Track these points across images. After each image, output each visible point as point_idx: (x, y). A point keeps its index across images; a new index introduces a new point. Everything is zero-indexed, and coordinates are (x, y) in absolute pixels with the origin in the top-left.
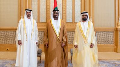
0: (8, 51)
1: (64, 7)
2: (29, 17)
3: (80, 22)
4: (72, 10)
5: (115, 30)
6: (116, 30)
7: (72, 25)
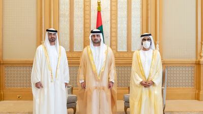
0: (21, 99)
1: (113, 26)
2: (53, 43)
4: (126, 31)
5: (196, 64)
6: (198, 64)
7: (126, 55)
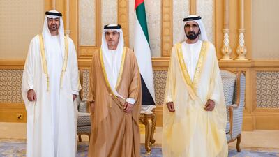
0: (22, 121)
3: (181, 43)
